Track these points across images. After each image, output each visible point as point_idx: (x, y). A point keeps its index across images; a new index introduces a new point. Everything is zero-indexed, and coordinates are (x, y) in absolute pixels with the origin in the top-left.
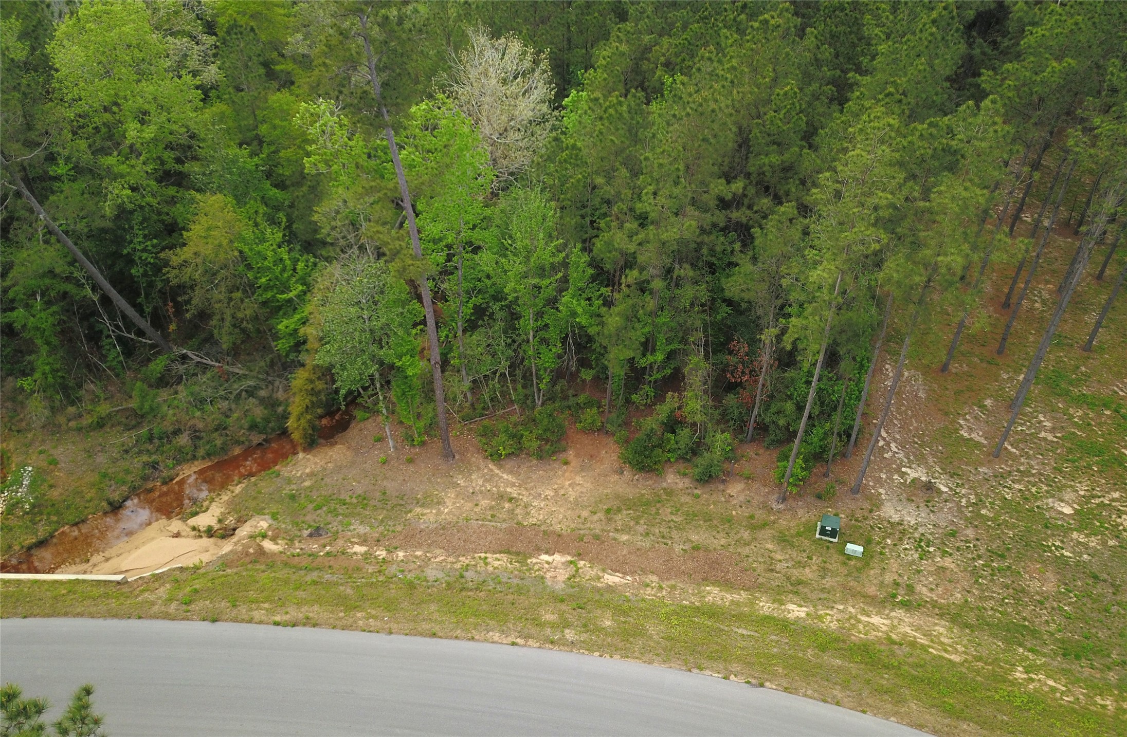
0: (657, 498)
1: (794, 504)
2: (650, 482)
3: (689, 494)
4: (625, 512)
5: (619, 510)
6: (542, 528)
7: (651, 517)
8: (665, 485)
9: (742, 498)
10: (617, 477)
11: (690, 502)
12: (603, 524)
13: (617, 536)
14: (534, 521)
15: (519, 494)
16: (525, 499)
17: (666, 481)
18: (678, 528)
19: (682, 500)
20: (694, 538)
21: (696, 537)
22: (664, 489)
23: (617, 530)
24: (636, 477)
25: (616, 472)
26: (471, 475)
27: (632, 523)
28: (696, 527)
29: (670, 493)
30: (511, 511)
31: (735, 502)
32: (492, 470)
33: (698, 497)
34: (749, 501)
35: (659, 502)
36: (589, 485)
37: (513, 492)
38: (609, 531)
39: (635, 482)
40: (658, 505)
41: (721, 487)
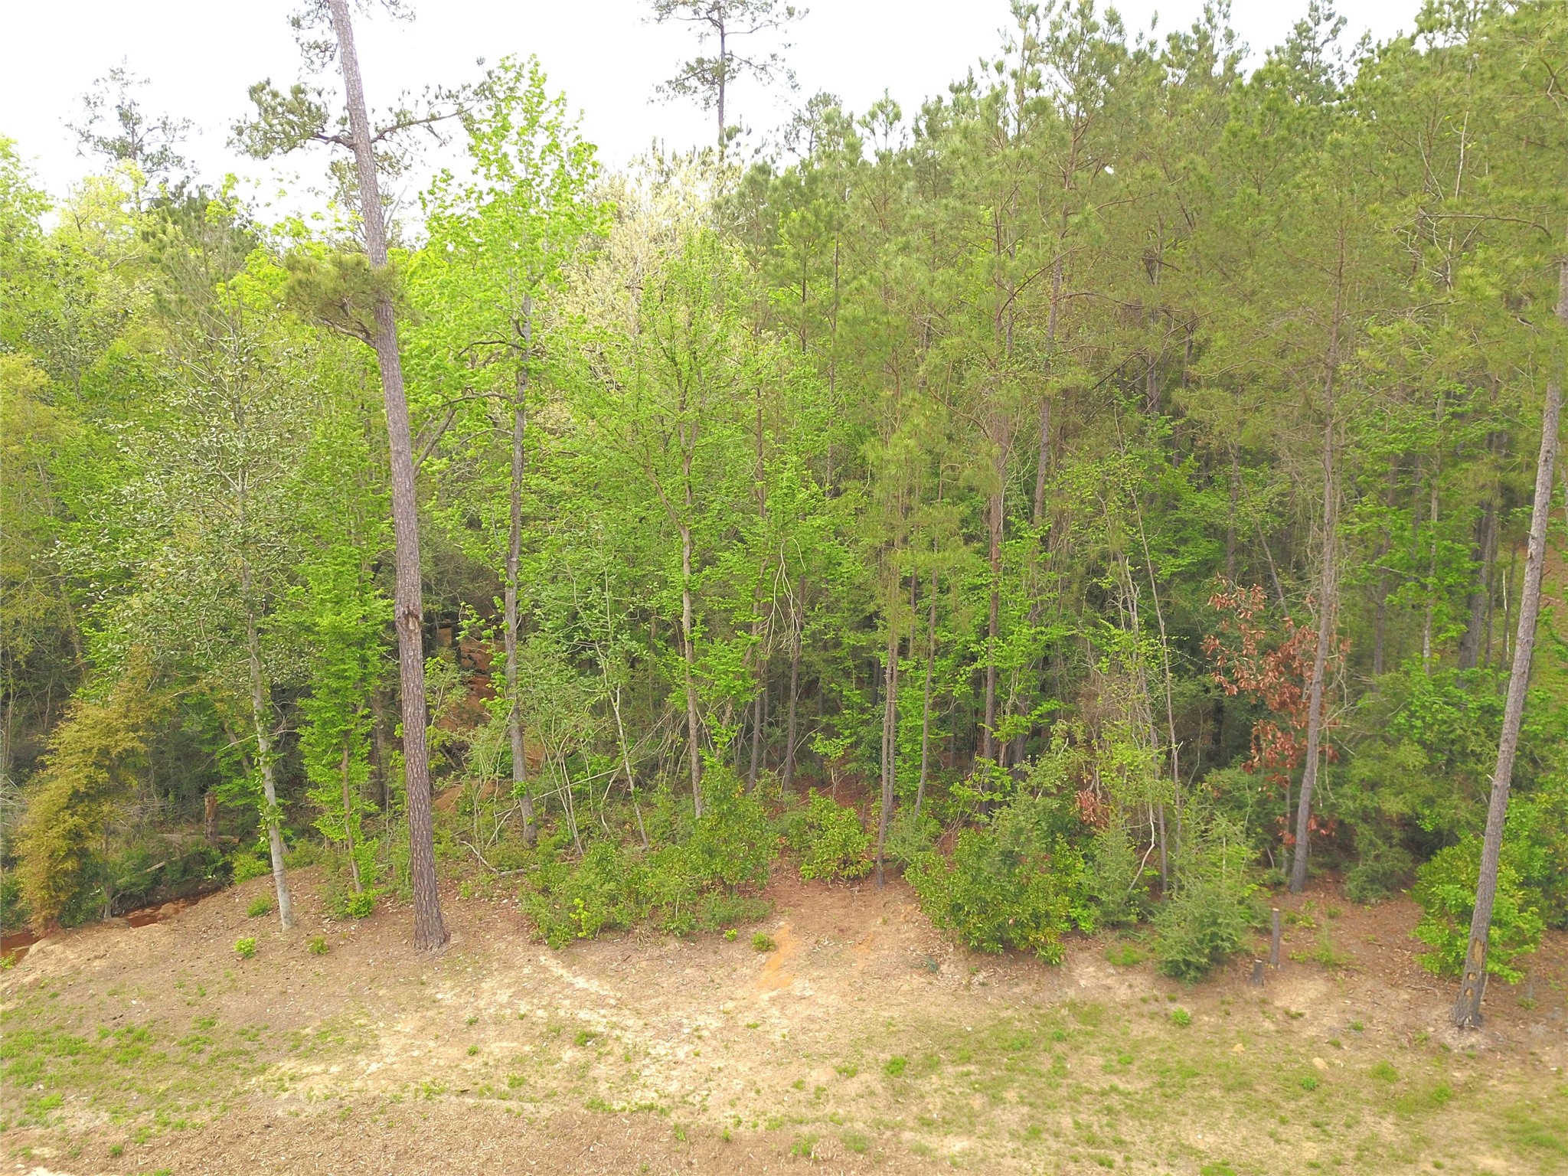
0: (1053, 1029)
1: (1517, 1032)
2: (1025, 988)
3: (1153, 1016)
4: (950, 1069)
5: (931, 1065)
6: (674, 1118)
7: (1041, 1084)
8: (1071, 993)
9: (1331, 1019)
10: (917, 980)
11: (1163, 1036)
12: (881, 1104)
13: (931, 1141)
14: (650, 1097)
15: (614, 1026)
16: (628, 1038)
17: (1074, 983)
18: (1137, 1110)
19: (1136, 1031)
20: (1202, 1140)
21: (1210, 1139)
22: (1073, 1006)
23: (926, 1124)
24: (981, 977)
25: (916, 967)
26: (480, 980)
27: (977, 1102)
28: (1201, 1109)
29: (1091, 1014)
30: (581, 1071)
31: (1311, 1032)
32: (545, 969)
33: (1184, 1024)
34: (1357, 1028)
35: (1060, 1039)
36: (833, 1000)
37: (597, 1020)
38: (902, 1126)
39: (976, 990)
40: (1059, 1048)
41: (1255, 993)
